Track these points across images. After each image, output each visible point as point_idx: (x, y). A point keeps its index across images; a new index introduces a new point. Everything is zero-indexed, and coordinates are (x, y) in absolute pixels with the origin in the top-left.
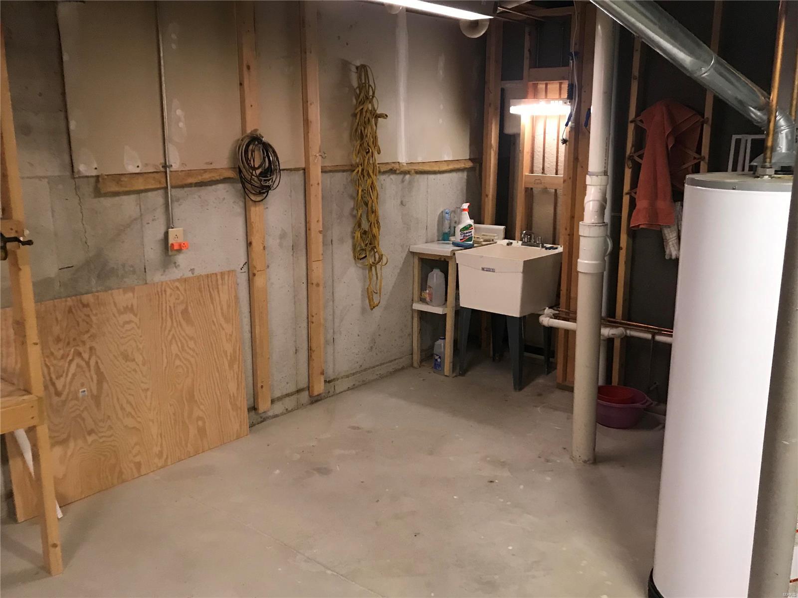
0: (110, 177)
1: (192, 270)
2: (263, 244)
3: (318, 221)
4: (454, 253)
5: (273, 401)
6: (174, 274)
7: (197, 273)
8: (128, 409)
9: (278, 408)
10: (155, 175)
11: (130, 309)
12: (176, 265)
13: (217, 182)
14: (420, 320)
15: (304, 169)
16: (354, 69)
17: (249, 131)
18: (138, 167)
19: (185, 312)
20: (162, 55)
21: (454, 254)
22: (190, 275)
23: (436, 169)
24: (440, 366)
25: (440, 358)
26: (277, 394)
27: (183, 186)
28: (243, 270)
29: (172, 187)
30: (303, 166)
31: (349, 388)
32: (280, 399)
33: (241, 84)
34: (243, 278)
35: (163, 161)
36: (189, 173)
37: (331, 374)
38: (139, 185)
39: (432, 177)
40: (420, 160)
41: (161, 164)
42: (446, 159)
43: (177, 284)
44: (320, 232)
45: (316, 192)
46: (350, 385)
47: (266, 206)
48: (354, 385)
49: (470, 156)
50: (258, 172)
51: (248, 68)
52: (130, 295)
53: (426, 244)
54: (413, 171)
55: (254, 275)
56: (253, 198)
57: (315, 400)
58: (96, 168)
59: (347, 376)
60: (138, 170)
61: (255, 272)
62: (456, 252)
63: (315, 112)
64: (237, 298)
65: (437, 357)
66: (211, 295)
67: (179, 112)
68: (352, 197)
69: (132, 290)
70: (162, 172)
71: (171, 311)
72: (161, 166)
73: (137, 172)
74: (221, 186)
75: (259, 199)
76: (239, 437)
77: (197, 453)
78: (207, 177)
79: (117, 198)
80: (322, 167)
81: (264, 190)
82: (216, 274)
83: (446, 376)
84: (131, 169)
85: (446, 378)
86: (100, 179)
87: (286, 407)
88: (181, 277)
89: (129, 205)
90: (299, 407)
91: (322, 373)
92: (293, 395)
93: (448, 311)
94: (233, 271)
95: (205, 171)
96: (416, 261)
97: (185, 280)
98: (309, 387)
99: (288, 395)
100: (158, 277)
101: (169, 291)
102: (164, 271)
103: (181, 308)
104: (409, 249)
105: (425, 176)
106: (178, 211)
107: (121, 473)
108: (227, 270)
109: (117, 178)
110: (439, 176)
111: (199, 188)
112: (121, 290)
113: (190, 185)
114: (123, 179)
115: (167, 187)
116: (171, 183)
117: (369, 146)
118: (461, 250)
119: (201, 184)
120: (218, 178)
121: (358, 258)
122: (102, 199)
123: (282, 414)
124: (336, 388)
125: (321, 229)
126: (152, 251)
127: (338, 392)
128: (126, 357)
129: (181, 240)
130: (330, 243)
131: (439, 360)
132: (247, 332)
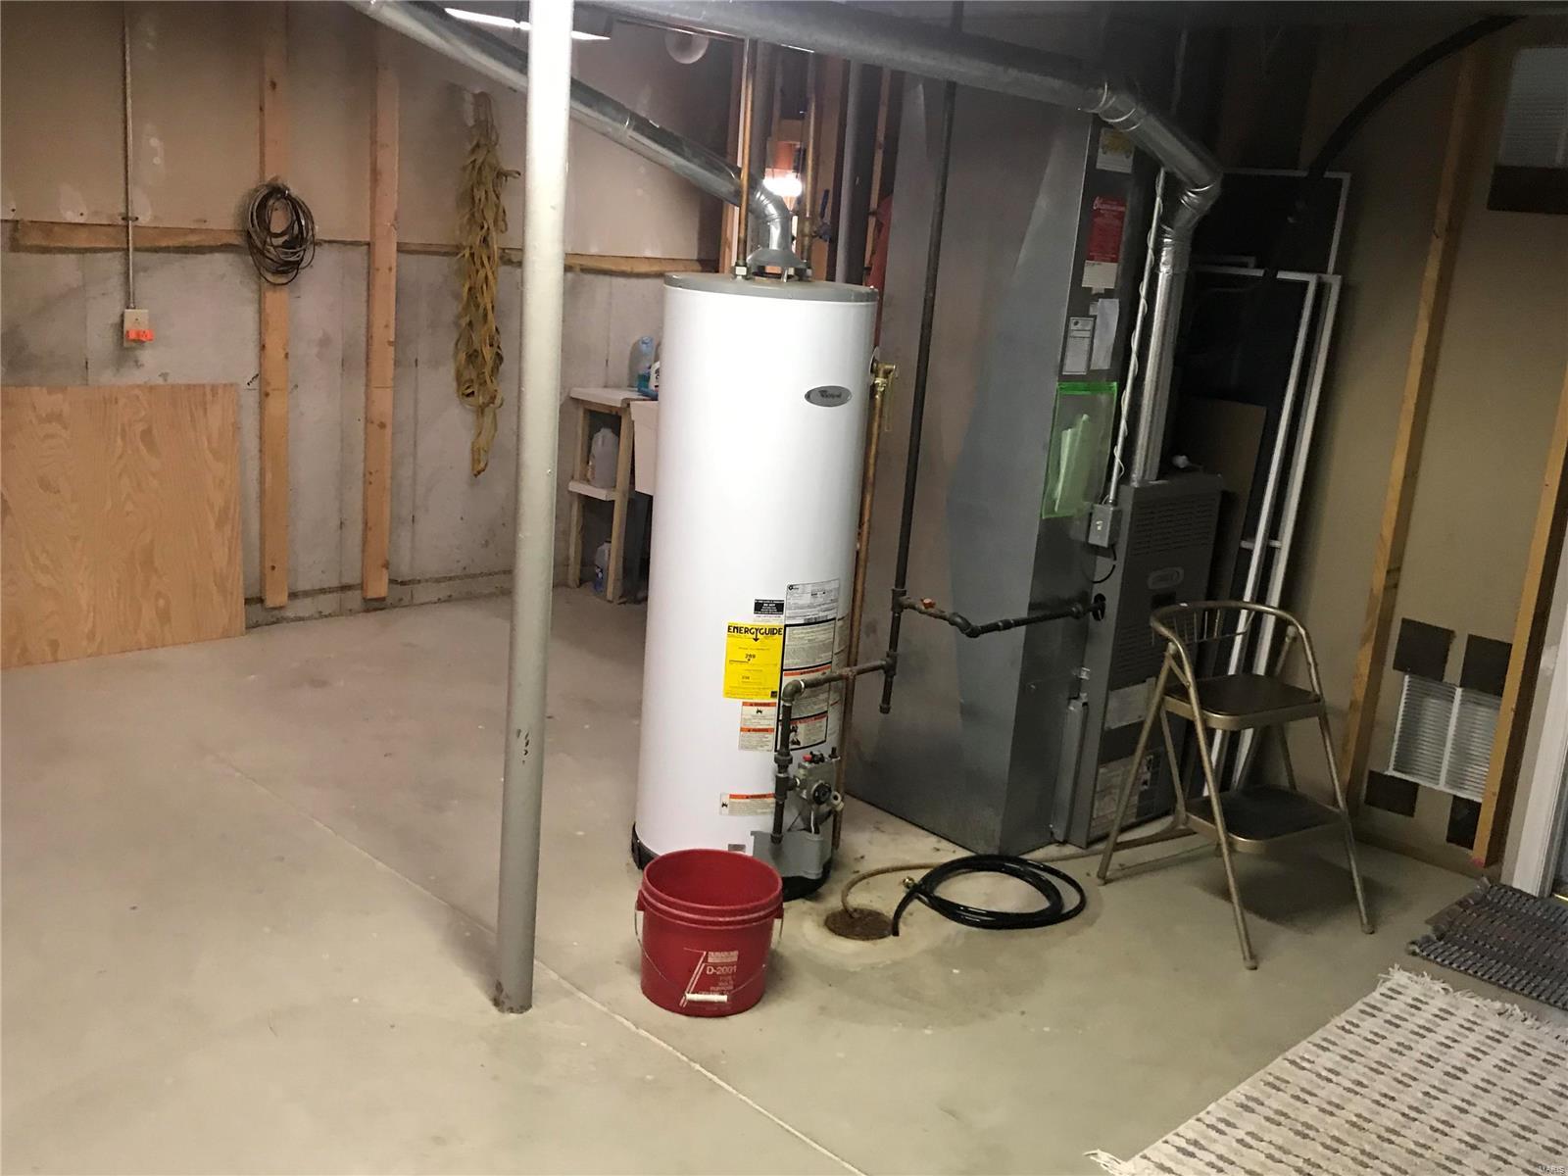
0: (37, 225)
1: (164, 376)
2: (284, 349)
3: (387, 326)
4: (627, 403)
5: (293, 595)
6: (135, 377)
7: (170, 380)
8: (44, 559)
9: (304, 607)
10: (110, 229)
11: (56, 417)
12: (138, 364)
13: (212, 249)
14: (584, 512)
15: (368, 244)
16: (469, 98)
17: (269, 178)
18: (82, 214)
19: (147, 435)
20: (128, 59)
21: (629, 405)
22: (160, 381)
23: (626, 268)
24: (600, 584)
25: (601, 571)
26: (303, 585)
27: (156, 250)
28: (251, 387)
29: (136, 249)
30: (368, 239)
31: (439, 599)
32: (307, 594)
33: (261, 109)
34: (250, 400)
35: (123, 210)
36: (167, 232)
37: (405, 571)
38: (81, 240)
39: (621, 281)
40: (594, 250)
41: (120, 214)
42: (648, 254)
43: (137, 392)
44: (390, 343)
45: (386, 281)
46: (443, 595)
47: (297, 295)
48: (450, 596)
49: (699, 254)
50: (280, 241)
51: (274, 85)
52: (60, 396)
53: (606, 390)
54: (578, 269)
55: (267, 395)
56: (270, 277)
57: (374, 605)
58: (13, 210)
59: (438, 581)
60: (81, 220)
61: (269, 390)
62: (631, 403)
63: (390, 161)
64: (237, 428)
65: (598, 571)
66: (192, 416)
67: (154, 142)
68: (457, 296)
69: (63, 389)
70: (120, 226)
71: (123, 430)
72: (120, 218)
73: (82, 221)
74: (217, 256)
75: (283, 280)
76: (226, 635)
77: (153, 645)
78: (193, 240)
79: (47, 256)
80: (398, 243)
81: (289, 268)
82: (203, 386)
83: (609, 601)
84: (71, 216)
85: (609, 604)
86: (19, 226)
87: (320, 609)
88: (145, 383)
89: (65, 269)
90: (342, 612)
91: (386, 566)
92: (333, 592)
93: (618, 497)
94: (232, 385)
95: (193, 231)
96: (581, 413)
97: (152, 389)
98: (362, 583)
99: (323, 591)
100: (107, 378)
101: (122, 401)
102: (118, 370)
103: (140, 427)
104: (569, 393)
105: (607, 279)
106: (143, 285)
107: (24, 650)
108: (224, 382)
109: (48, 227)
110: (634, 282)
111: (184, 255)
112: (44, 390)
113: (167, 250)
114: (56, 229)
115: (128, 249)
116: (134, 244)
117: (485, 219)
118: (644, 400)
119: (185, 250)
120: (212, 243)
121: (463, 394)
122: (23, 255)
123: (310, 618)
124: (415, 596)
125: (392, 339)
126: (99, 340)
127: (418, 602)
128: (45, 485)
129: (144, 327)
130: (414, 364)
131: (600, 575)
132: (255, 481)
